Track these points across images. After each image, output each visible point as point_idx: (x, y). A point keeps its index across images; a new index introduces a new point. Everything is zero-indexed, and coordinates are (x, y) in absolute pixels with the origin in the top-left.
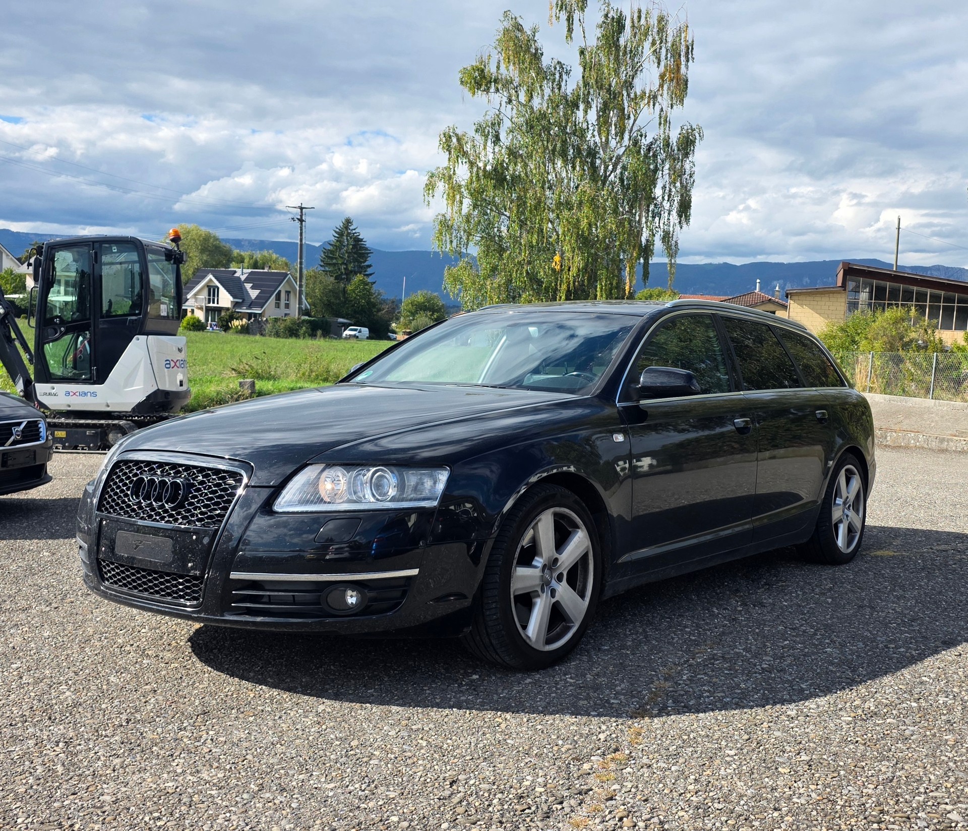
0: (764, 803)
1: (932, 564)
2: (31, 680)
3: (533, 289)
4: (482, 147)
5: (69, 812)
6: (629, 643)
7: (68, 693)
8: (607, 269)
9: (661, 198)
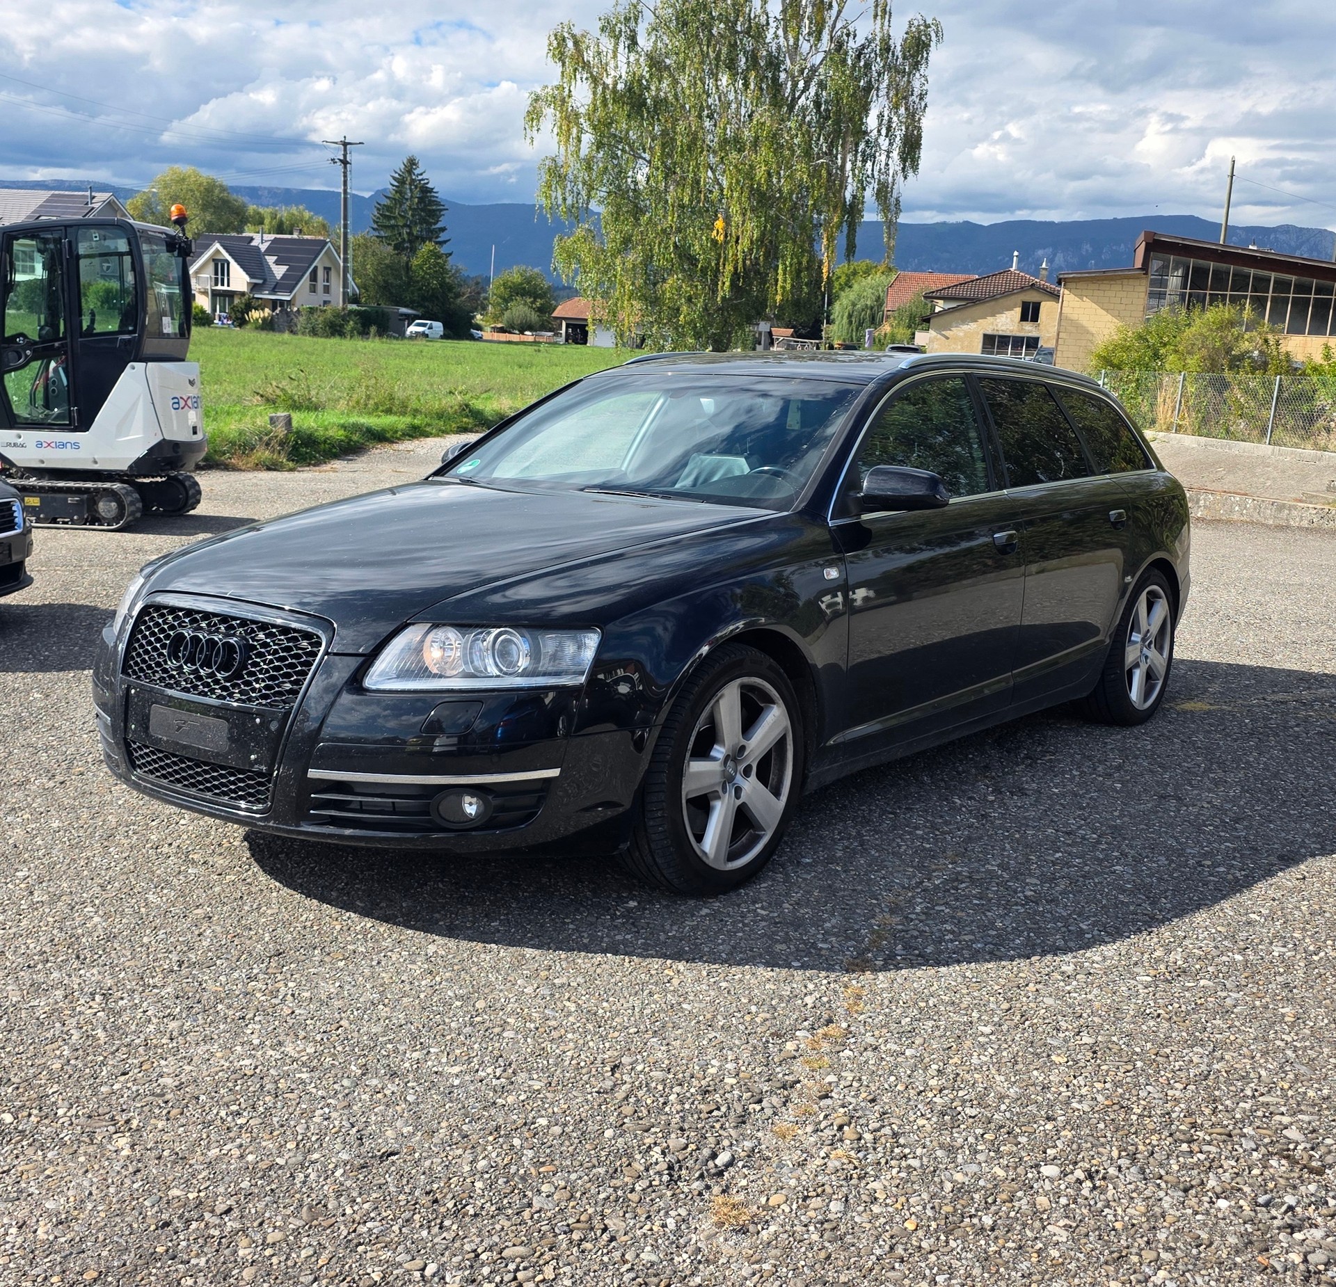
0: (1033, 1108)
1: (1266, 726)
2: (45, 898)
3: (683, 270)
4: (610, 55)
5: (122, 1101)
6: (839, 854)
7: (96, 919)
8: (794, 241)
9: (875, 132)
